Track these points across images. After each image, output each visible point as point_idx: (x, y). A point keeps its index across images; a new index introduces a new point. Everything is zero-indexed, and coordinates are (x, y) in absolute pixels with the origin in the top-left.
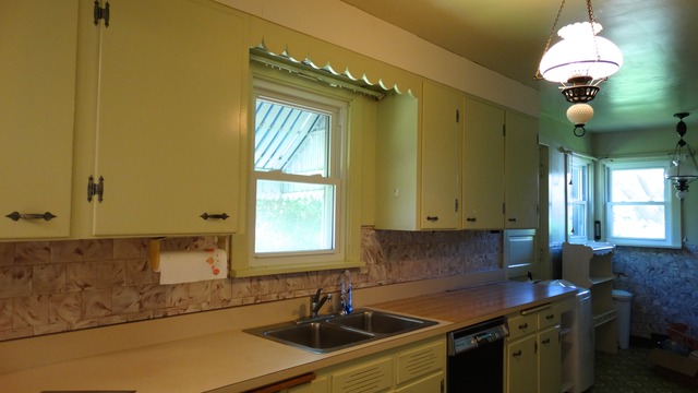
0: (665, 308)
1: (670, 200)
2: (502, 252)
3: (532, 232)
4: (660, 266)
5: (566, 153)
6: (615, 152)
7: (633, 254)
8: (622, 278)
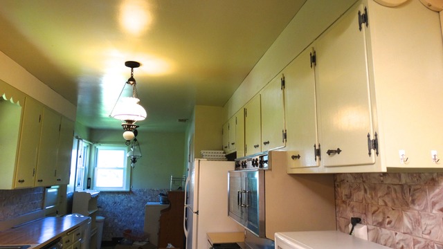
0: (120, 223)
1: (126, 167)
2: (44, 199)
3: (58, 187)
4: (119, 201)
5: (79, 139)
6: (102, 140)
7: (106, 196)
8: (100, 209)
